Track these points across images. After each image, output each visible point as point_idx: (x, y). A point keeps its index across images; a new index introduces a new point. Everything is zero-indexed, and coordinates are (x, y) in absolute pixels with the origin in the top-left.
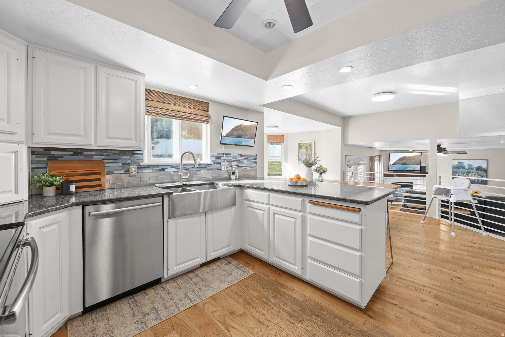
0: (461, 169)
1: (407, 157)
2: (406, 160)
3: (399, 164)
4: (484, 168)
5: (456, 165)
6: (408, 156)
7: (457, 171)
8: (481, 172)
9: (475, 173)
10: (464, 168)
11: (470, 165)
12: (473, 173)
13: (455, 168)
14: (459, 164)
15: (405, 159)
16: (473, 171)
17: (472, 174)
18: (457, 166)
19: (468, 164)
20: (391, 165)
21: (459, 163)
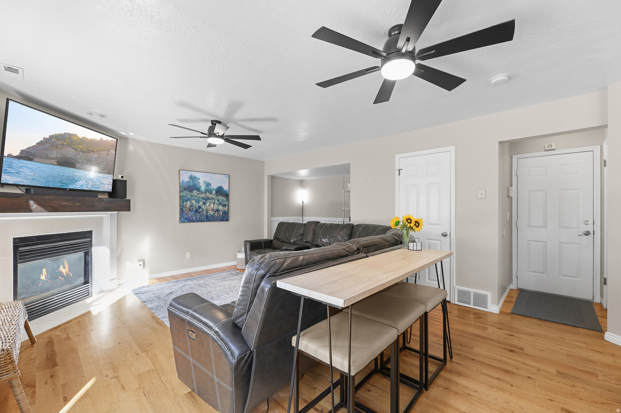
0: (195, 193)
1: (78, 138)
2: (75, 149)
3: (47, 158)
4: (226, 191)
5: (187, 182)
6: (80, 137)
7: (188, 196)
8: (222, 198)
9: (215, 201)
10: (198, 190)
11: (208, 185)
12: (211, 199)
13: (185, 189)
14: (191, 182)
15: (69, 145)
16: (211, 196)
17: (210, 203)
18: (188, 184)
19: (205, 182)
20: (10, 156)
21: (191, 178)
